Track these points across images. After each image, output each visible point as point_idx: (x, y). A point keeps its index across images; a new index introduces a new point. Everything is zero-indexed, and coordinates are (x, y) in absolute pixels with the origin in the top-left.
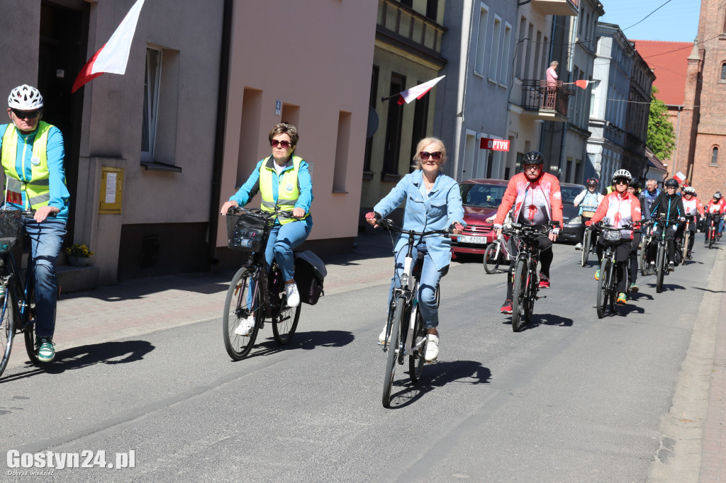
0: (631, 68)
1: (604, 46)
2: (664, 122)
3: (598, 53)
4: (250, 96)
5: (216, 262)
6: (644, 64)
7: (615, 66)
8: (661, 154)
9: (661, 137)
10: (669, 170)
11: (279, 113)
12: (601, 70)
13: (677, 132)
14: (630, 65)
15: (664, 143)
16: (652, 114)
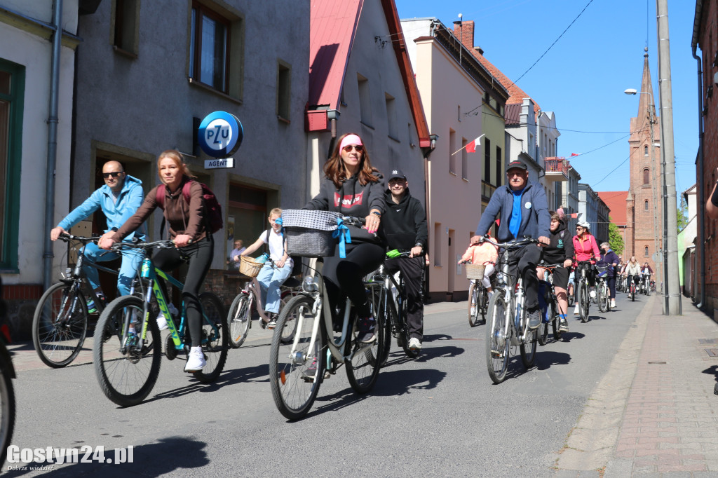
0: (597, 206)
1: (582, 195)
2: (617, 236)
3: (579, 199)
4: (437, 225)
5: (430, 298)
6: (603, 204)
7: (589, 206)
8: (616, 252)
9: (616, 243)
10: (622, 260)
11: (448, 233)
12: (582, 208)
13: (624, 240)
14: (597, 205)
15: (618, 247)
16: (610, 231)
